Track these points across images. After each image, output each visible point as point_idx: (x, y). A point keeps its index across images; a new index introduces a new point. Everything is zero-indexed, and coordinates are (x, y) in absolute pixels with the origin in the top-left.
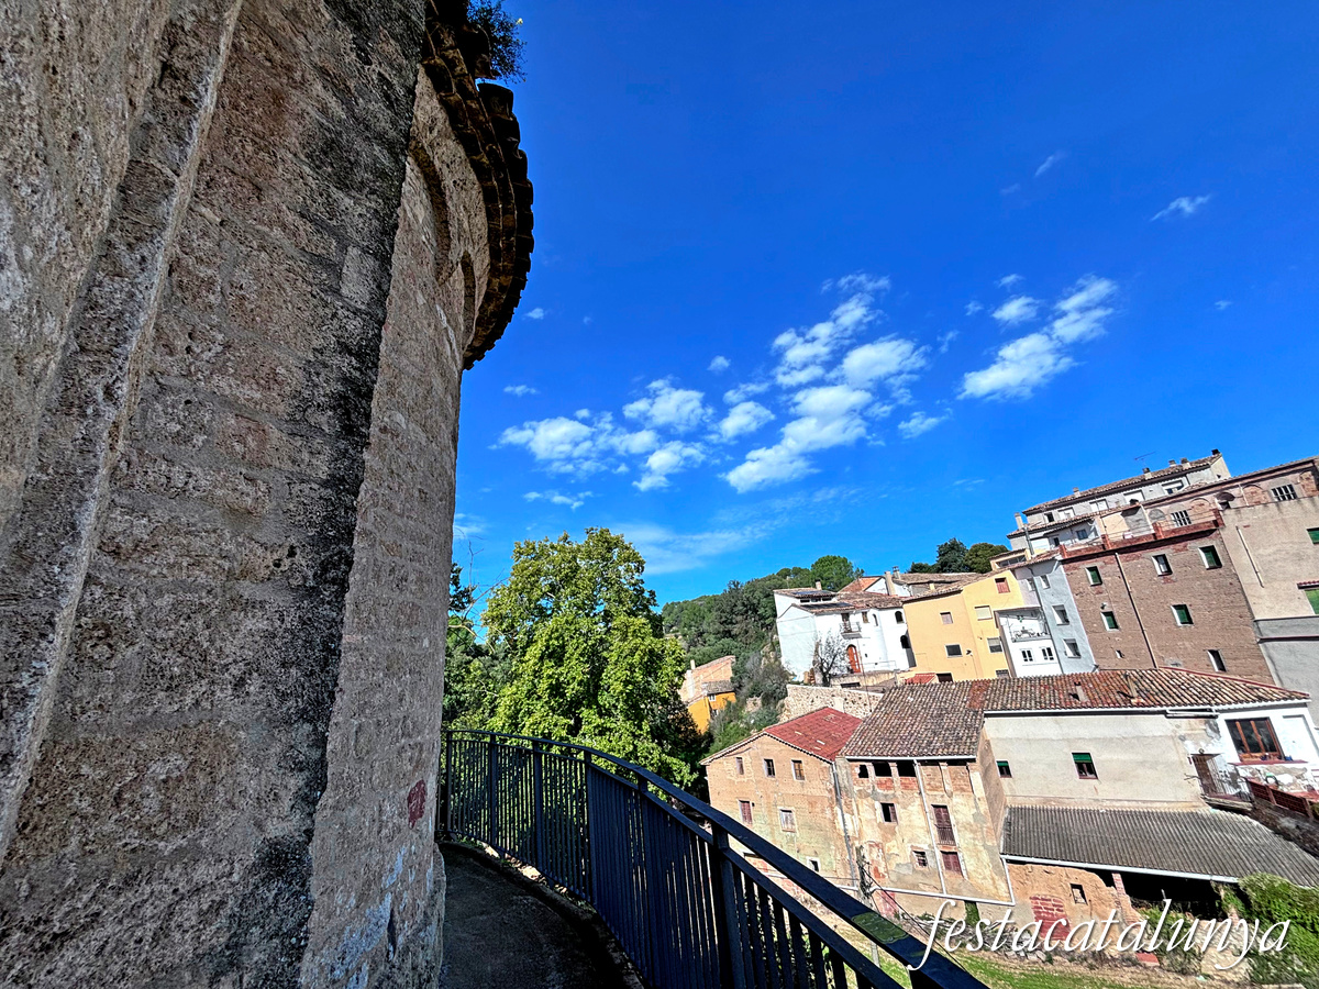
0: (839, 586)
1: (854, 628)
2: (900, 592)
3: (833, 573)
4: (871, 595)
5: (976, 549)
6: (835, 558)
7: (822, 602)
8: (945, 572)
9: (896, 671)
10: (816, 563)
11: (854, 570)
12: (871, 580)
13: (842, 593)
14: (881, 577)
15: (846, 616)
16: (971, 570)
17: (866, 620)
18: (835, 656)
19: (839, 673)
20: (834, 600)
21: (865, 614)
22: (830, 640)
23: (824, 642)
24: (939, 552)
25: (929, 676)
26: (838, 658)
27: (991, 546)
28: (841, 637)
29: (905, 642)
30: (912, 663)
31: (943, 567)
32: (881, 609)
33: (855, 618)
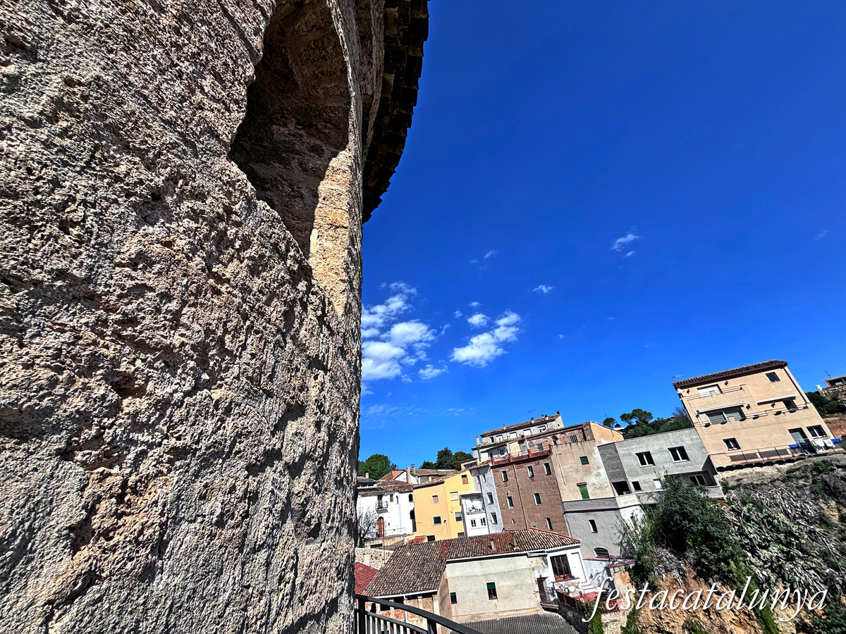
0: (380, 475)
1: (384, 505)
2: (413, 481)
3: (378, 467)
4: (398, 482)
5: (457, 454)
6: (380, 456)
7: (367, 487)
8: (440, 468)
9: (405, 535)
10: (369, 459)
11: (391, 464)
12: (399, 472)
13: (381, 481)
14: (405, 471)
15: (380, 497)
16: (453, 468)
17: (392, 500)
18: (370, 525)
19: (370, 537)
20: (375, 486)
21: (391, 496)
22: (368, 514)
23: (364, 516)
24: (438, 455)
25: (422, 538)
26: (371, 527)
27: (464, 454)
28: (375, 512)
29: (412, 514)
30: (415, 530)
31: (440, 465)
32: (401, 493)
33: (386, 499)
